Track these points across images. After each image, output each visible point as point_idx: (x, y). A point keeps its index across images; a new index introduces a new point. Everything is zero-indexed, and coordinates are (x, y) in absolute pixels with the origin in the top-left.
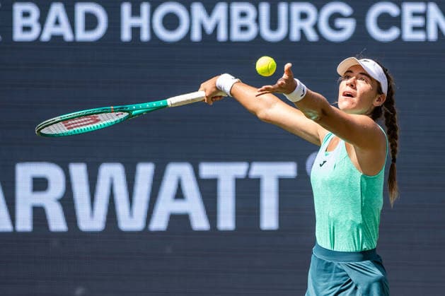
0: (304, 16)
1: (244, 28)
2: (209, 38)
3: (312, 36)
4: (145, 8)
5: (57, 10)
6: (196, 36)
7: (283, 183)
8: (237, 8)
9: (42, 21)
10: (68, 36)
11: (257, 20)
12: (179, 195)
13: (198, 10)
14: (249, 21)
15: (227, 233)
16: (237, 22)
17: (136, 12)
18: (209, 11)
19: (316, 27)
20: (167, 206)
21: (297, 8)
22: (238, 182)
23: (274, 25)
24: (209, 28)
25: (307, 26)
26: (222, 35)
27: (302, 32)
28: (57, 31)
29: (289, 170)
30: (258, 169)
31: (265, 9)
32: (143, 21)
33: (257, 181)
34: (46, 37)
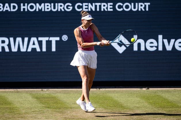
0: (61, 6)
1: (48, 9)
2: (40, 10)
3: (63, 10)
4: (26, 4)
5: (7, 5)
6: (37, 10)
7: (56, 41)
8: (46, 4)
9: (3, 7)
10: (9, 10)
11: (51, 7)
12: (34, 44)
13: (38, 4)
14: (49, 7)
15: (44, 52)
16: (46, 7)
17: (24, 5)
18: (40, 5)
19: (64, 8)
20: (31, 46)
21: (60, 4)
22: (47, 41)
23: (54, 8)
24: (40, 8)
25: (62, 8)
26: (43, 10)
27: (61, 9)
28: (7, 9)
29: (58, 39)
30: (51, 39)
31: (52, 4)
32: (26, 7)
33: (51, 41)
34: (4, 10)
